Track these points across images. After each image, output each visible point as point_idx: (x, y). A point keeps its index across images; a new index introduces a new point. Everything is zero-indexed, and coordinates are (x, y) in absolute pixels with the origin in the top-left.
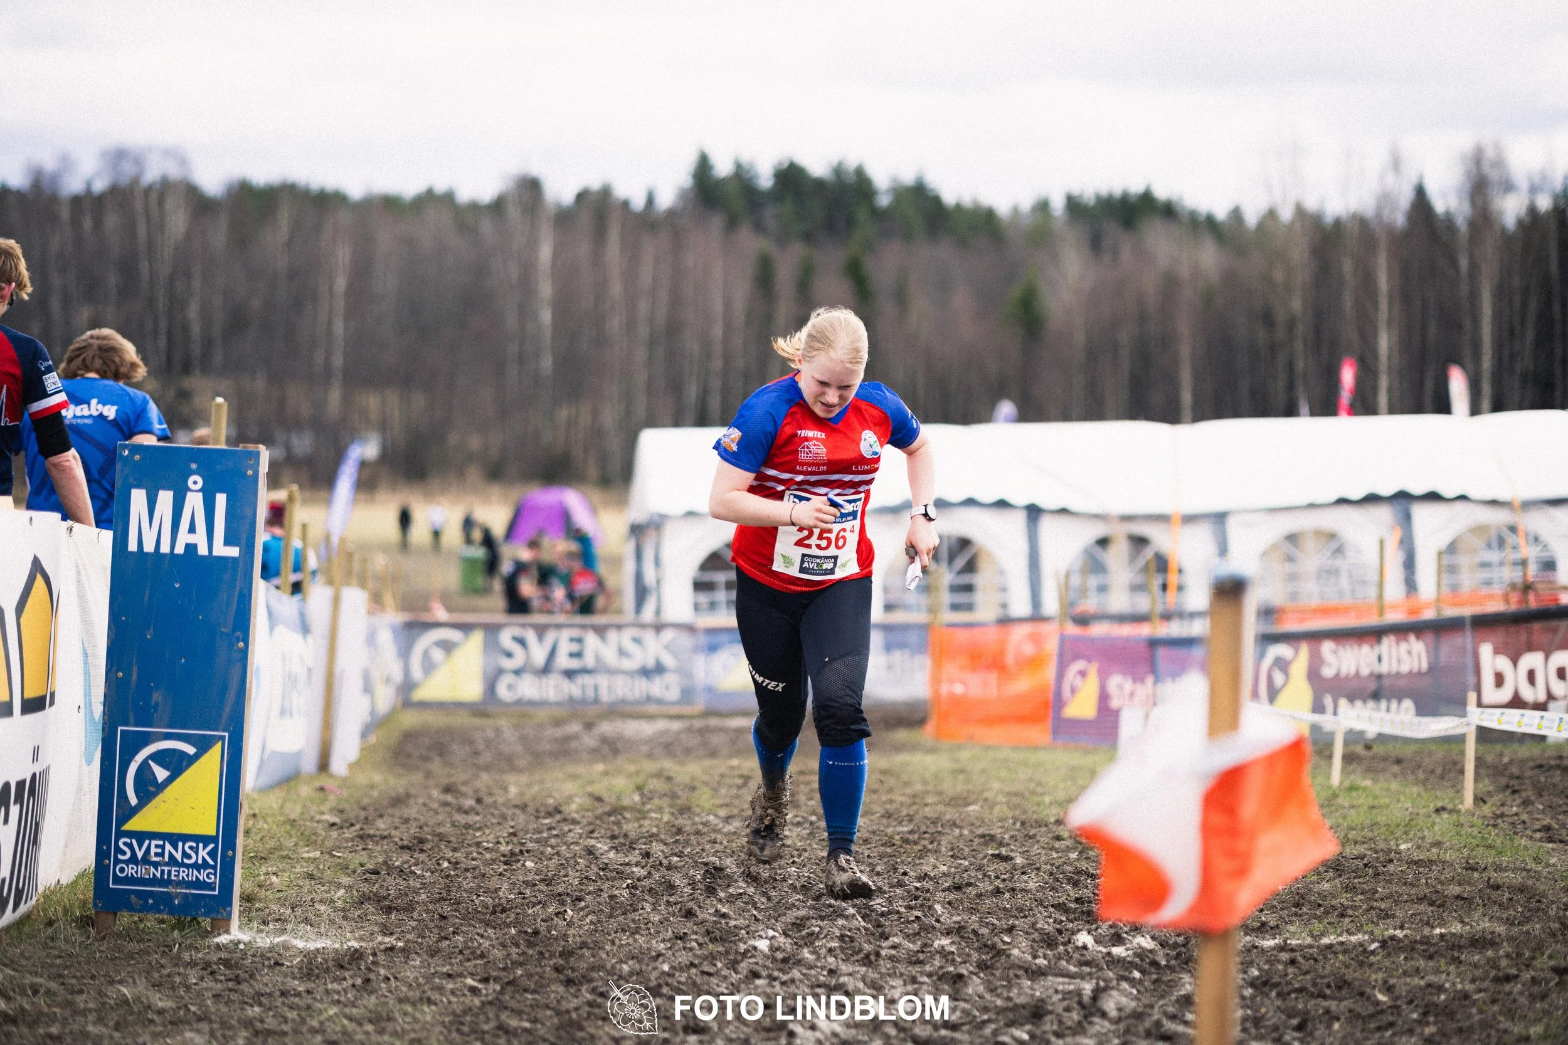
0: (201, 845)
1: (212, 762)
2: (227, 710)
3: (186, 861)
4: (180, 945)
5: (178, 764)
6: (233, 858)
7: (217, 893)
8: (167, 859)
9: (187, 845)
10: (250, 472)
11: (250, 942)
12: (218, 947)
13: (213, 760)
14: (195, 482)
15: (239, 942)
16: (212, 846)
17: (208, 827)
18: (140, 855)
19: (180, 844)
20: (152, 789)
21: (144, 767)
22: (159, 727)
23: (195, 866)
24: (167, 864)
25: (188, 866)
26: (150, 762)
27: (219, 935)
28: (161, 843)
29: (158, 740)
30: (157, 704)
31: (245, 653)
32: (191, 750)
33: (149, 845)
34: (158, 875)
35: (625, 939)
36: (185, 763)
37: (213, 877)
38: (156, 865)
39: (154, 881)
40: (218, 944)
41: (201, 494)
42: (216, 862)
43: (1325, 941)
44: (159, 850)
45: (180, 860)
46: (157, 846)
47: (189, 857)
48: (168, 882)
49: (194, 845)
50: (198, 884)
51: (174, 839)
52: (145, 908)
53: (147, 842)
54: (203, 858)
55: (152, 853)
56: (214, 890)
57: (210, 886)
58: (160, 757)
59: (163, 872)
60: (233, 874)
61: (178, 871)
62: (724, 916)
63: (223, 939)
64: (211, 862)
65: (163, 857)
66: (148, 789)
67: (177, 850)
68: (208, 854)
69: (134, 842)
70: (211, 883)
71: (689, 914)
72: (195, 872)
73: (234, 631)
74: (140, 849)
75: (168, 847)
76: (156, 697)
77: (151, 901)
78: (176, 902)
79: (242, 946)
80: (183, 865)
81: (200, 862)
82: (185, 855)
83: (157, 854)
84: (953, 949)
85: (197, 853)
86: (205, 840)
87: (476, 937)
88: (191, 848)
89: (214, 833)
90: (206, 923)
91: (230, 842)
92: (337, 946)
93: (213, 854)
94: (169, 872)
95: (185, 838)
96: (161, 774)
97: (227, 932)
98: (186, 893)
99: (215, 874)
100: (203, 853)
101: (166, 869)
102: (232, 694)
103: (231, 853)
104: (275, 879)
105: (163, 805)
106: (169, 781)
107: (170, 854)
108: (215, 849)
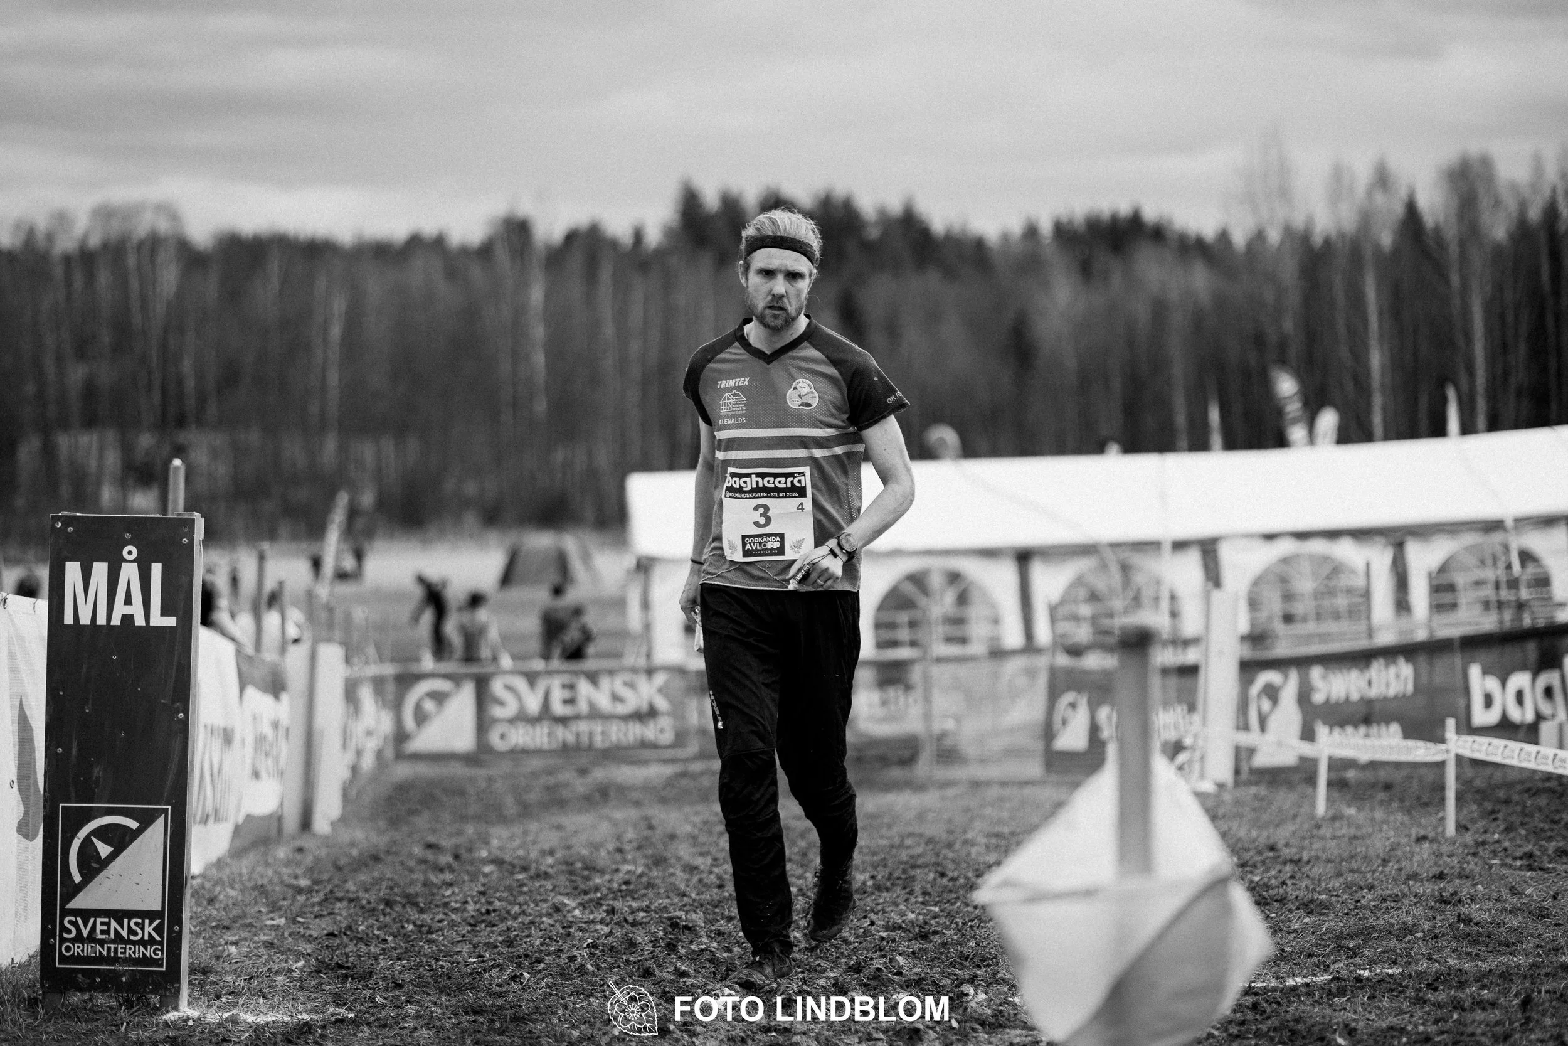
0: (147, 921)
1: (156, 835)
2: (169, 783)
3: (132, 937)
4: (127, 1023)
5: (120, 839)
6: (180, 933)
7: (164, 969)
8: (112, 936)
9: (133, 921)
10: (185, 540)
11: (199, 1018)
12: (167, 1024)
13: (156, 833)
14: (130, 552)
15: (188, 1019)
16: (158, 921)
17: (153, 901)
18: (85, 933)
19: (126, 921)
20: (95, 865)
21: (87, 844)
22: (100, 802)
23: (143, 943)
24: (113, 942)
25: (134, 943)
26: (93, 838)
27: (168, 1012)
28: (106, 920)
29: (101, 816)
30: (98, 778)
31: (185, 724)
32: (133, 824)
33: (95, 922)
34: (105, 953)
36: (127, 838)
37: (159, 953)
38: (102, 943)
39: (100, 959)
40: (166, 1022)
41: (136, 565)
42: (162, 937)
44: (105, 928)
45: (126, 937)
46: (102, 924)
47: (136, 934)
48: (114, 960)
49: (140, 921)
50: (145, 961)
51: (120, 915)
52: (93, 987)
53: (92, 920)
54: (149, 933)
55: (98, 931)
56: (161, 965)
57: (158, 963)
58: (103, 833)
59: (109, 949)
60: (180, 949)
61: (125, 949)
63: (172, 1016)
64: (158, 938)
65: (109, 935)
66: (92, 865)
67: (122, 927)
68: (154, 929)
69: (79, 920)
70: (157, 960)
72: (142, 949)
73: (174, 702)
74: (85, 926)
75: (114, 924)
76: (97, 772)
77: (98, 980)
78: (123, 980)
79: (190, 1023)
80: (129, 942)
81: (146, 938)
82: (131, 931)
83: (102, 932)
85: (143, 929)
86: (150, 915)
88: (136, 924)
89: (159, 909)
90: (155, 999)
91: (176, 917)
92: (287, 1019)
93: (159, 929)
94: (116, 949)
95: (131, 914)
96: (104, 850)
97: (176, 1008)
98: (133, 971)
99: (162, 950)
100: (149, 929)
101: (112, 946)
102: (173, 766)
103: (177, 928)
104: (233, 949)
105: (107, 883)
106: (112, 857)
107: (116, 930)
108: (161, 925)
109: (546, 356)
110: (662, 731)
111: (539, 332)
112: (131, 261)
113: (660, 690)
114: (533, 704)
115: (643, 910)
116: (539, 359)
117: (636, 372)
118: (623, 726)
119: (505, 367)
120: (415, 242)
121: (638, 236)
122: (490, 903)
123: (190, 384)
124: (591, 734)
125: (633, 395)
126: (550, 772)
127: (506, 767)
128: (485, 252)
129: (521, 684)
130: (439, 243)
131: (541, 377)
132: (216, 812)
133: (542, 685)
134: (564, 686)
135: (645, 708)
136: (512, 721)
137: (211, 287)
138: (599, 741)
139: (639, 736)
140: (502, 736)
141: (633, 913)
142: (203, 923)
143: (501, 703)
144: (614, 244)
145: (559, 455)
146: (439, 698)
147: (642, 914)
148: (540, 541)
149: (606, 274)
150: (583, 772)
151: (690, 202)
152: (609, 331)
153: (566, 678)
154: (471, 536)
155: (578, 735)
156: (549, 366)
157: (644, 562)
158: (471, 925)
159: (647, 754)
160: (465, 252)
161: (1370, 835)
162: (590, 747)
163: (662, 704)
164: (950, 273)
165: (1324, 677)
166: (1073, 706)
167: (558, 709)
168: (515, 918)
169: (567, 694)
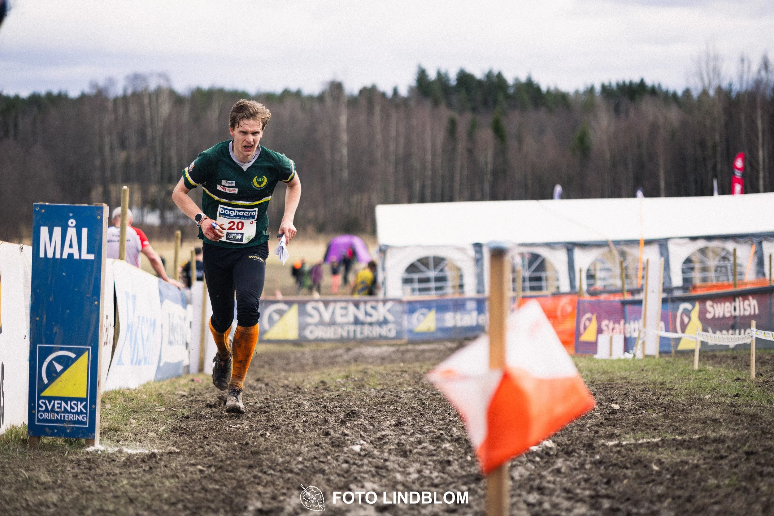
0: (79, 403)
1: (84, 361)
2: (90, 335)
3: (72, 411)
4: (69, 452)
5: (67, 362)
6: (95, 409)
7: (87, 426)
8: (63, 409)
9: (72, 403)
10: (99, 217)
11: (104, 451)
12: (88, 453)
13: (84, 360)
14: (72, 222)
15: (98, 450)
16: (84, 403)
17: (82, 392)
18: (50, 408)
19: (69, 402)
20: (54, 375)
21: (50, 364)
22: (57, 344)
23: (77, 413)
24: (63, 412)
25: (73, 413)
26: (54, 362)
27: (89, 447)
28: (60, 402)
29: (57, 351)
30: (56, 333)
31: (98, 307)
32: (73, 356)
34: (59, 418)
35: (289, 446)
36: (70, 362)
37: (85, 418)
38: (58, 413)
39: (57, 421)
40: (87, 452)
41: (75, 229)
42: (86, 410)
43: (641, 441)
44: (59, 406)
45: (69, 410)
46: (58, 403)
47: (73, 408)
48: (64, 421)
49: (76, 402)
50: (78, 422)
51: (66, 400)
52: (52, 434)
53: (53, 402)
54: (81, 409)
55: (56, 407)
56: (86, 424)
57: (85, 423)
58: (58, 359)
59: (61, 416)
60: (95, 416)
61: (69, 416)
62: (346, 435)
63: (90, 449)
64: (84, 411)
65: (61, 409)
66: (53, 375)
67: (67, 405)
68: (83, 407)
69: (47, 402)
70: (84, 422)
71: (327, 434)
72: (77, 416)
73: (93, 296)
74: (50, 405)
75: (63, 404)
76: (55, 329)
77: (56, 431)
78: (68, 431)
79: (99, 452)
80: (71, 412)
81: (79, 411)
82: (72, 408)
83: (58, 408)
84: (451, 448)
85: (77, 407)
86: (81, 400)
87: (216, 446)
88: (74, 404)
89: (85, 396)
90: (83, 441)
91: (93, 401)
92: (147, 452)
93: (85, 407)
94: (64, 416)
95: (72, 399)
96: (59, 368)
97: (93, 445)
98: (73, 427)
99: (86, 417)
100: (80, 406)
101: (63, 415)
102: (92, 328)
103: (94, 406)
104: (134, 421)
105: (60, 383)
106: (63, 371)
107: (64, 407)
108: (86, 405)
109: (348, 150)
110: (390, 331)
111: (344, 137)
112: (146, 101)
113: (389, 311)
114: (327, 317)
115: (339, 407)
116: (345, 151)
117: (392, 158)
118: (371, 328)
119: (328, 156)
120: (286, 93)
121: (395, 91)
122: (268, 403)
123: (175, 161)
124: (355, 331)
125: (391, 169)
126: (333, 349)
127: (313, 347)
128: (321, 98)
129: (321, 306)
130: (298, 94)
131: (345, 160)
132: (145, 359)
133: (331, 306)
134: (342, 308)
135: (381, 319)
136: (316, 325)
137: (186, 114)
138: (359, 336)
139: (378, 332)
140: (311, 332)
141: (333, 408)
142: (125, 409)
143: (311, 316)
144: (383, 95)
145: (355, 199)
146: (281, 313)
147: (338, 409)
148: (343, 240)
149: (377, 109)
150: (349, 350)
151: (422, 75)
152: (379, 137)
153: (343, 304)
154: (311, 238)
155: (348, 332)
156: (349, 154)
157: (383, 248)
158: (255, 412)
159: (382, 342)
160: (311, 98)
161: (714, 378)
162: (355, 338)
163: (390, 317)
164: (550, 110)
165: (712, 306)
166: (590, 320)
167: (339, 319)
168: (277, 410)
169: (343, 312)
